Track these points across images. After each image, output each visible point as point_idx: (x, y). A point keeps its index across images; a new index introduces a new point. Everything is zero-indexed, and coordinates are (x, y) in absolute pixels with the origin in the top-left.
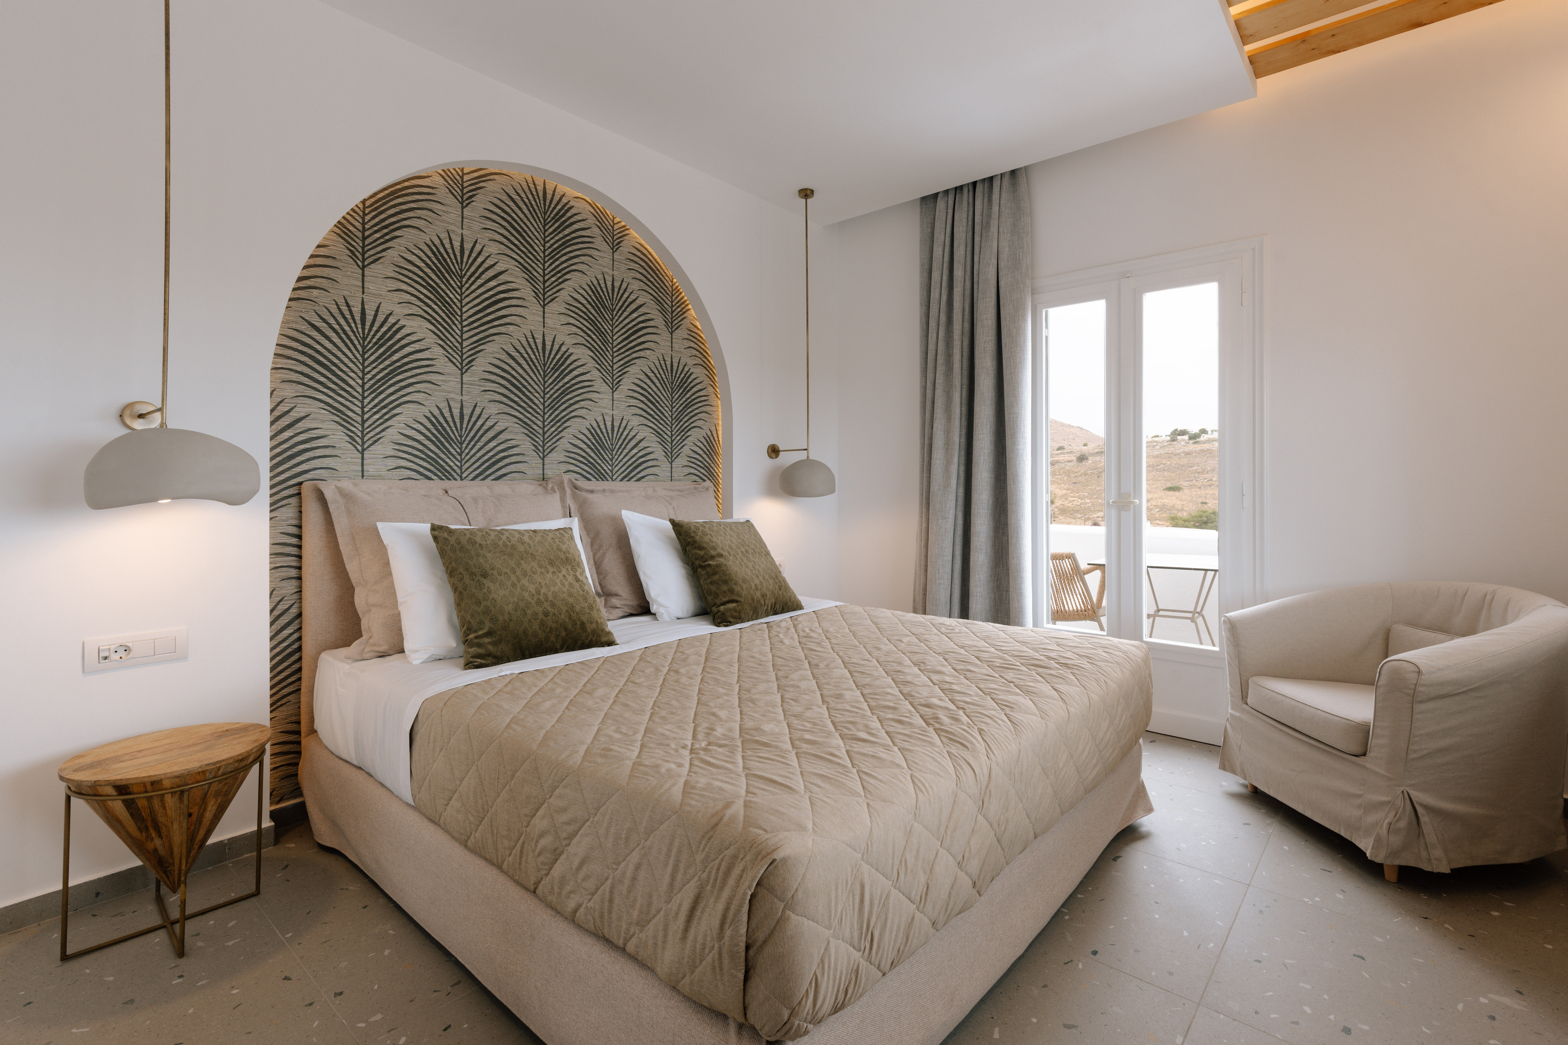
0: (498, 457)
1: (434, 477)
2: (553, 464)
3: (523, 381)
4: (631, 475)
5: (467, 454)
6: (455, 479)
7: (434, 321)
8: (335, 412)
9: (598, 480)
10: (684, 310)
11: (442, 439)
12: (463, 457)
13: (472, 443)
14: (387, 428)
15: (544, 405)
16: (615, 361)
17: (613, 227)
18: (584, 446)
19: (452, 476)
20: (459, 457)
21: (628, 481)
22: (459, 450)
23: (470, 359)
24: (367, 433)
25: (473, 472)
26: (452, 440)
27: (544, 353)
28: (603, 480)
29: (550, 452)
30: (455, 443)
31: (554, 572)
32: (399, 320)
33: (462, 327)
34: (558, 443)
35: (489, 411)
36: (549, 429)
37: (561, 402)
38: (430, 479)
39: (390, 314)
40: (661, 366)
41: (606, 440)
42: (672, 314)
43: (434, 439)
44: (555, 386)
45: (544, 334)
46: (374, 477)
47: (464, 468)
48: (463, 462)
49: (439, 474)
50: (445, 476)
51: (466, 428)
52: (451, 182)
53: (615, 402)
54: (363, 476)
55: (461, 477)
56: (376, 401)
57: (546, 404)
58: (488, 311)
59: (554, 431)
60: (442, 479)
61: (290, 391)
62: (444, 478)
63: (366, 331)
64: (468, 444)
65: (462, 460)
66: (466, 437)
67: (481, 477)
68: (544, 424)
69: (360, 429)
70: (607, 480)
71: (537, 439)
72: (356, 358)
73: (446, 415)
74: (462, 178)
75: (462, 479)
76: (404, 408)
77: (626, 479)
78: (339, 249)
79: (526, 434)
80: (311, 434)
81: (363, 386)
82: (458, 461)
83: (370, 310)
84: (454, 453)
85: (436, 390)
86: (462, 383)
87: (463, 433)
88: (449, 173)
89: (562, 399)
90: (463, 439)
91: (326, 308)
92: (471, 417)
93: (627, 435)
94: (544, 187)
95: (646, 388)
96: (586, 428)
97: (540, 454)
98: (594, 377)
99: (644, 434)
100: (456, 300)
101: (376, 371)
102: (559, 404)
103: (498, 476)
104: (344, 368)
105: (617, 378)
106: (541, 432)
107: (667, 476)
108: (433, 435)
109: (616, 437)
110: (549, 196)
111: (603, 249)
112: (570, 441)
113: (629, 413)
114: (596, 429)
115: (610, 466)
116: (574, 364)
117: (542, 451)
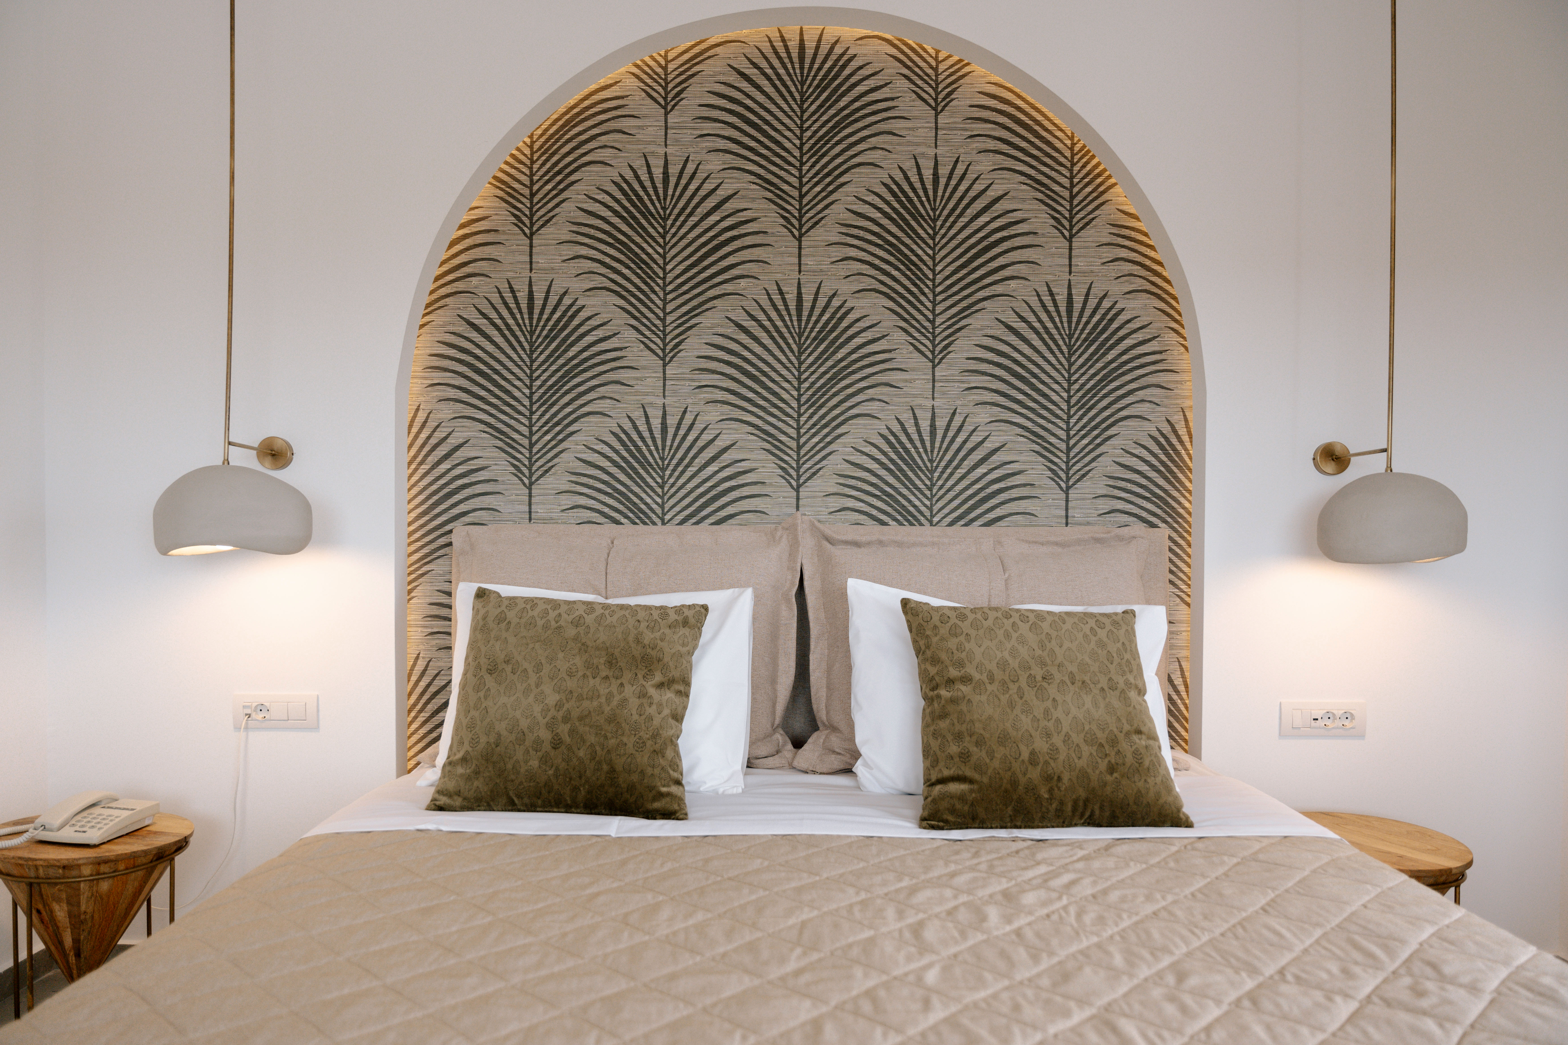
0: (720, 489)
1: (623, 520)
2: (814, 497)
3: (761, 365)
4: (972, 515)
5: (672, 485)
6: (654, 523)
7: (624, 293)
8: (497, 434)
9: (901, 524)
10: (1101, 189)
11: (636, 465)
12: (666, 489)
13: (680, 469)
14: (561, 452)
15: (798, 400)
16: (939, 309)
17: (935, 69)
18: (874, 466)
19: (649, 518)
20: (659, 490)
21: (966, 525)
22: (659, 480)
23: (677, 340)
24: (536, 461)
25: (680, 512)
26: (650, 465)
27: (799, 316)
28: (911, 524)
29: (809, 478)
30: (654, 469)
31: (607, 677)
32: (577, 299)
33: (666, 294)
34: (824, 463)
35: (706, 418)
36: (809, 439)
37: (830, 394)
38: (618, 523)
39: (565, 293)
40: (1044, 306)
41: (918, 453)
42: (1071, 202)
43: (624, 465)
44: (818, 367)
45: (799, 284)
46: (545, 521)
47: (667, 507)
48: (666, 498)
49: (631, 515)
50: (639, 518)
51: (671, 446)
52: (649, 81)
53: (937, 384)
54: (530, 519)
55: (662, 520)
56: (547, 416)
57: (803, 399)
58: (706, 263)
59: (818, 443)
60: (635, 523)
61: (446, 412)
62: (637, 521)
63: (535, 322)
64: (674, 470)
65: (664, 494)
66: (671, 459)
67: (694, 520)
68: (798, 433)
69: (528, 456)
70: (921, 524)
71: (786, 458)
72: (523, 361)
73: (641, 429)
74: (665, 68)
75: (663, 523)
76: (583, 423)
77: (962, 522)
78: (502, 218)
79: (767, 451)
80: (470, 465)
81: (530, 398)
82: (659, 495)
83: (540, 292)
84: (653, 484)
85: (626, 394)
86: (665, 379)
87: (666, 453)
88: (646, 69)
89: (832, 387)
90: (666, 462)
91: (487, 299)
92: (678, 428)
93: (965, 442)
94: (802, 41)
95: (1005, 351)
96: (879, 433)
97: (792, 481)
98: (897, 344)
99: (1003, 439)
100: (656, 256)
101: (547, 374)
102: (826, 397)
103: (718, 518)
104: (509, 376)
105: (942, 340)
106: (794, 445)
107: (1058, 517)
108: (623, 458)
109: (940, 448)
110: (809, 52)
111: (916, 113)
112: (847, 458)
113: (969, 401)
114: (898, 434)
115: (927, 498)
116: (857, 325)
117: (795, 477)
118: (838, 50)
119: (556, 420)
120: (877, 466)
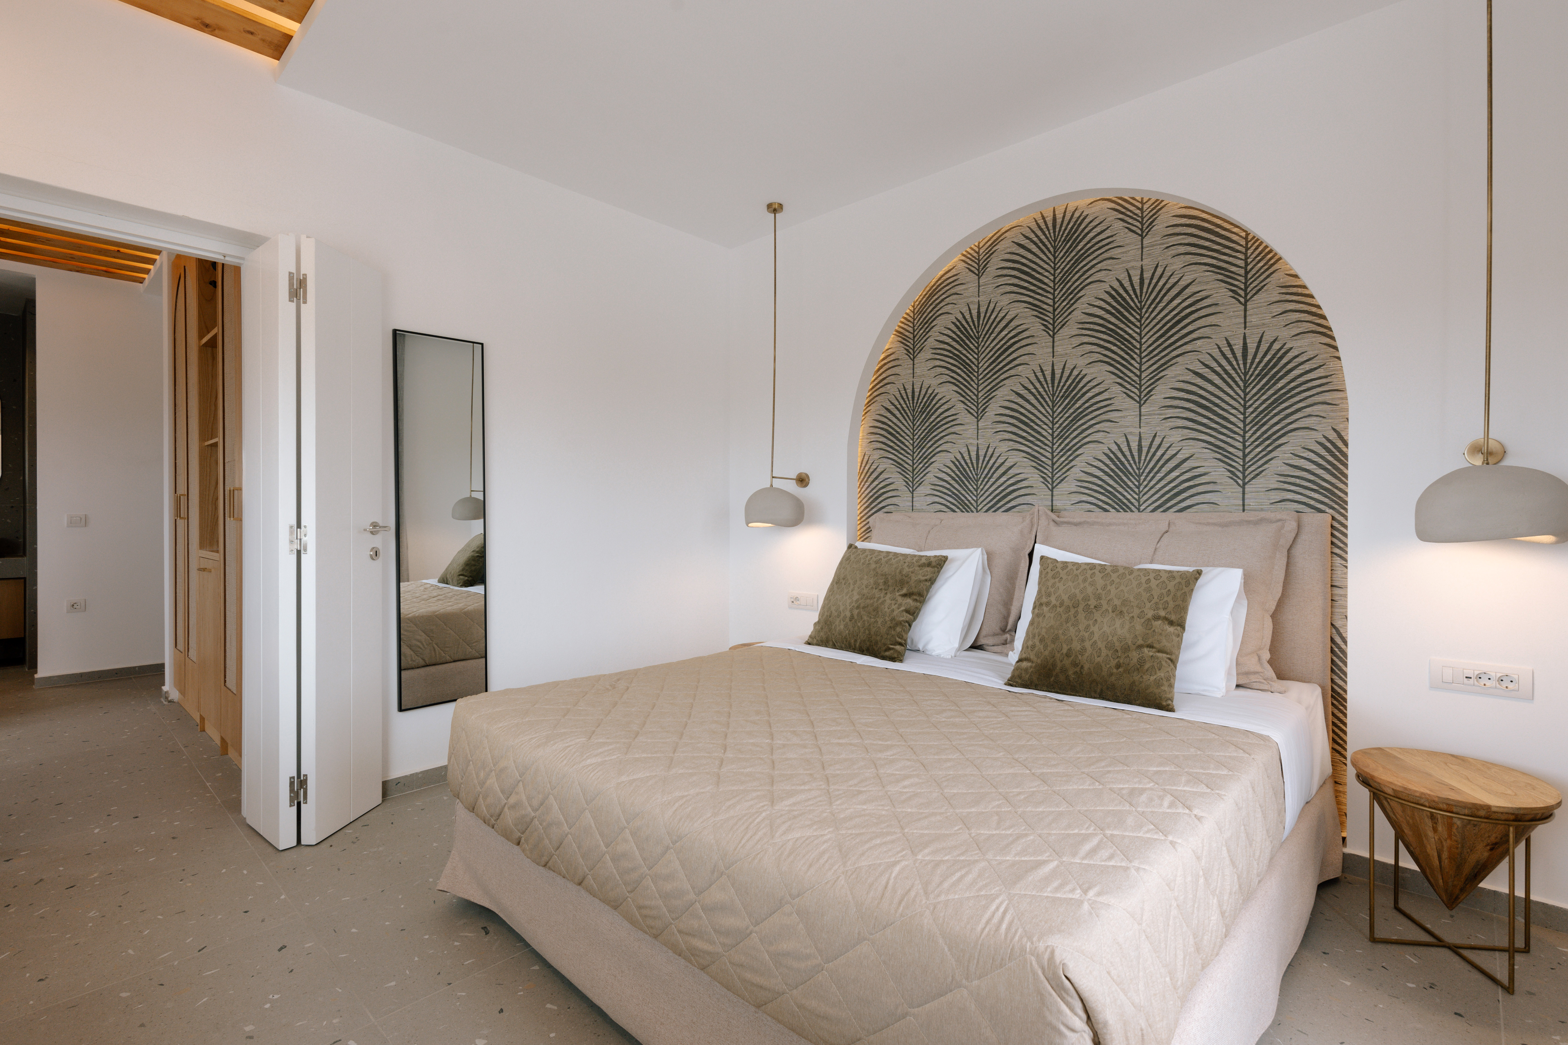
0: (1007, 491)
1: (957, 510)
2: (1062, 494)
3: (1030, 416)
4: (1169, 505)
5: (982, 490)
6: (972, 512)
7: (958, 383)
8: (898, 466)
9: (1118, 511)
11: (963, 479)
12: (978, 492)
13: (986, 480)
14: (927, 473)
15: (1052, 435)
16: (1143, 368)
17: (1141, 210)
18: (1100, 474)
19: (970, 508)
20: (975, 493)
21: (1164, 511)
22: (975, 487)
23: (984, 406)
24: (916, 479)
25: (986, 505)
26: (970, 478)
27: (1053, 383)
28: (1125, 511)
29: (1059, 483)
30: (972, 481)
32: (934, 390)
33: (979, 381)
34: (1068, 473)
35: (1000, 450)
36: (1059, 459)
37: (1072, 430)
38: (954, 511)
39: (930, 387)
40: (1225, 355)
41: (1130, 464)
42: (1246, 276)
43: (957, 479)
44: (1064, 414)
45: (1053, 364)
46: (920, 511)
47: (979, 502)
48: (979, 497)
49: (961, 507)
50: (965, 508)
51: (981, 467)
52: (970, 262)
53: (1142, 418)
54: (913, 510)
55: (977, 509)
56: (921, 454)
57: (1055, 435)
58: (1000, 360)
59: (1064, 461)
60: (963, 512)
61: (876, 455)
62: (964, 510)
63: (915, 404)
64: (983, 481)
65: (978, 495)
66: (981, 475)
67: (993, 509)
68: (1053, 455)
69: (912, 476)
70: (1132, 511)
71: (1045, 471)
72: (910, 425)
73: (966, 458)
74: (978, 253)
75: (977, 512)
76: (938, 456)
77: (1161, 509)
78: (901, 352)
79: (1034, 467)
80: (886, 482)
81: (913, 445)
82: (975, 496)
83: (917, 388)
84: (972, 489)
85: (958, 439)
86: (978, 429)
87: (979, 471)
88: (969, 256)
89: (1073, 426)
90: (979, 477)
91: (894, 395)
92: (985, 457)
93: (1163, 455)
94: (1054, 215)
95: (1194, 390)
96: (1103, 453)
97: (1049, 485)
98: (1115, 394)
99: (1192, 451)
100: (974, 360)
101: (920, 432)
102: (1069, 432)
103: (1007, 508)
104: (904, 435)
105: (1146, 388)
106: (1050, 463)
107: (1236, 505)
108: (957, 475)
109: (1145, 460)
110: (1059, 221)
111: (1128, 241)
112: (1082, 469)
113: (1166, 427)
114: (1116, 452)
115: (1136, 494)
116: (1089, 385)
117: (1051, 482)
118: (1077, 215)
119: (925, 456)
120: (1102, 474)
